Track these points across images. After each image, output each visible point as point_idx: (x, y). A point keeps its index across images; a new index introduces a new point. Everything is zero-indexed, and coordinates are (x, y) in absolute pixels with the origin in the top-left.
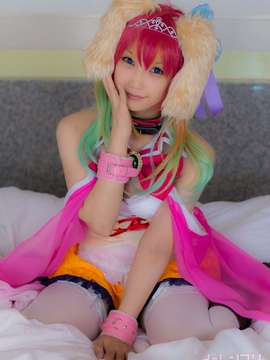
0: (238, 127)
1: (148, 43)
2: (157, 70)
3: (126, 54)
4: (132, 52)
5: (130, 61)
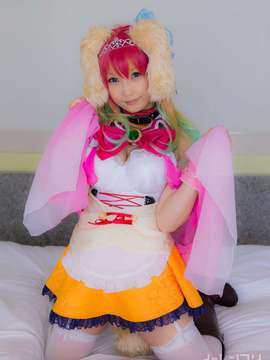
1: (118, 60)
2: (136, 74)
3: (109, 77)
4: (112, 73)
5: (114, 80)
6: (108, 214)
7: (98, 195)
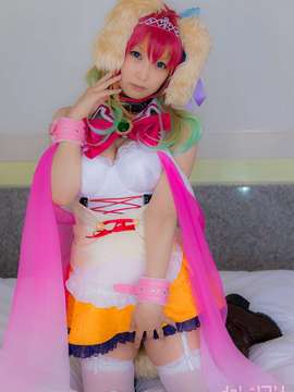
0: (231, 222)
6: (106, 223)
7: (89, 204)
